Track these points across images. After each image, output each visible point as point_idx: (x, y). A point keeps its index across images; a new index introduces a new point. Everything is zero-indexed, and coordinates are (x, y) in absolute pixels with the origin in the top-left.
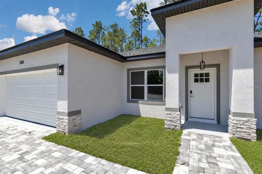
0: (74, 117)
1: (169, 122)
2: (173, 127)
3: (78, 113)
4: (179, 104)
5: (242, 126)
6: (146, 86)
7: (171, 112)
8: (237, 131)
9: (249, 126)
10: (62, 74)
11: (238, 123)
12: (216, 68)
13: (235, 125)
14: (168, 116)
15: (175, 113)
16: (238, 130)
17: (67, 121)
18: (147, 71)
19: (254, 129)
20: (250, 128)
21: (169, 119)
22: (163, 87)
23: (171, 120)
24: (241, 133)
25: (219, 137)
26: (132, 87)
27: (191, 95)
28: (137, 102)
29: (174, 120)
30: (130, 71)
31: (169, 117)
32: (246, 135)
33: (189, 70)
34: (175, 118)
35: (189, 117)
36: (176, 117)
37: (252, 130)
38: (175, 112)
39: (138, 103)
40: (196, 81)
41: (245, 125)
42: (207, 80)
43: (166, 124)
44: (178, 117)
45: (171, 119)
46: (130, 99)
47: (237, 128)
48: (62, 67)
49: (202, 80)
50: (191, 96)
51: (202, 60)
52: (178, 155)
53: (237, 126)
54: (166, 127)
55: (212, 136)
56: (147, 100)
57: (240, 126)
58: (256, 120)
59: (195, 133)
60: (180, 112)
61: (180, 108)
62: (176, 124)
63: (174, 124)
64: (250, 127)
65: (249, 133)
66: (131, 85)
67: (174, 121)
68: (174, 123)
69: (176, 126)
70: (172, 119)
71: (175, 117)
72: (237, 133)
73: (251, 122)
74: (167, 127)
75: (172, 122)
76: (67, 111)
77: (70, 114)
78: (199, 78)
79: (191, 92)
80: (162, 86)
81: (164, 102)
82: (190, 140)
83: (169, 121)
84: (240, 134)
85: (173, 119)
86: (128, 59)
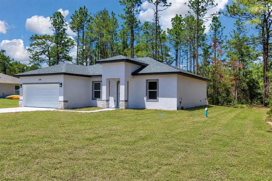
0: (66, 103)
3: (67, 101)
10: (61, 86)
17: (63, 104)
39: (97, 100)
46: (94, 98)
48: (61, 84)
60: (107, 101)
76: (63, 100)
77: (64, 101)
84: (121, 107)
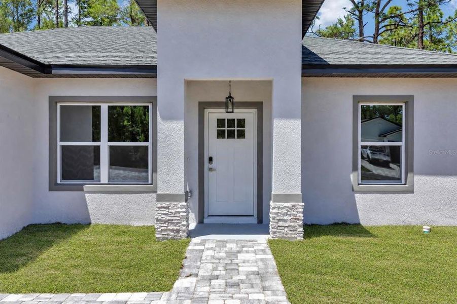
1: (165, 225)
2: (173, 233)
4: (185, 186)
5: (285, 218)
6: (104, 145)
7: (168, 203)
8: (279, 226)
9: (294, 215)
11: (280, 213)
12: (256, 110)
13: (275, 217)
14: (162, 212)
15: (177, 205)
16: (281, 224)
18: (109, 106)
19: (301, 220)
20: (295, 219)
21: (164, 219)
22: (149, 147)
23: (169, 220)
24: (284, 229)
25: (252, 241)
26: (63, 147)
27: (210, 166)
28: (80, 188)
29: (174, 218)
30: (56, 103)
31: (164, 214)
32: (291, 231)
33: (207, 111)
34: (178, 215)
35: (206, 215)
36: (179, 212)
37: (297, 221)
38: (176, 203)
39: (82, 190)
40: (221, 134)
41: (290, 215)
42: (241, 135)
43: (157, 229)
44: (183, 212)
45: (168, 218)
46: (59, 182)
47: (279, 220)
49: (231, 135)
50: (210, 169)
51: (230, 93)
52: (182, 268)
53: (277, 218)
54: (158, 236)
55: (241, 240)
56: (107, 182)
57: (282, 218)
58: (303, 204)
59: (213, 240)
60: (186, 201)
61: (186, 193)
62: (178, 228)
63: (175, 228)
64: (295, 217)
65: (295, 227)
66: (60, 144)
67: (175, 222)
68: (175, 226)
69: (178, 231)
70: (170, 218)
71: (176, 212)
72: (278, 230)
73: (297, 209)
74: (161, 236)
75: (172, 223)
78: (226, 129)
79: (211, 159)
80: (147, 147)
81: (151, 184)
82: (203, 251)
83: (165, 223)
84: (282, 231)
85: (172, 218)
86: (54, 72)
